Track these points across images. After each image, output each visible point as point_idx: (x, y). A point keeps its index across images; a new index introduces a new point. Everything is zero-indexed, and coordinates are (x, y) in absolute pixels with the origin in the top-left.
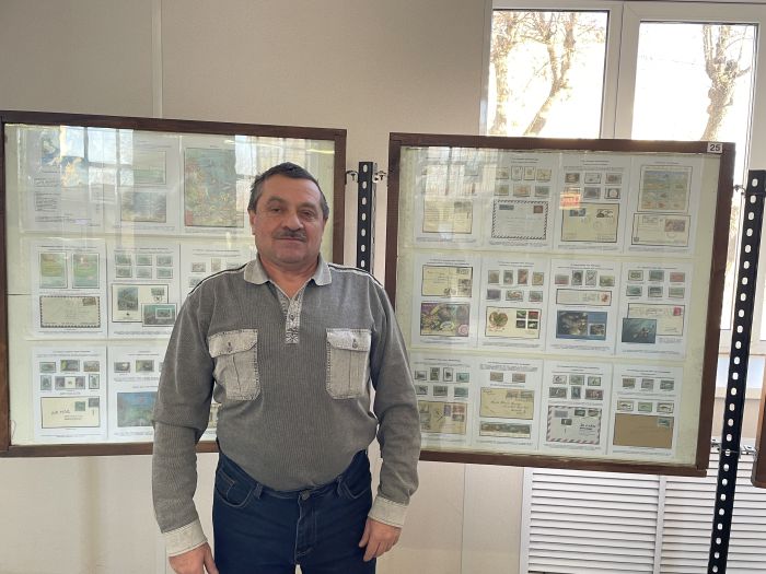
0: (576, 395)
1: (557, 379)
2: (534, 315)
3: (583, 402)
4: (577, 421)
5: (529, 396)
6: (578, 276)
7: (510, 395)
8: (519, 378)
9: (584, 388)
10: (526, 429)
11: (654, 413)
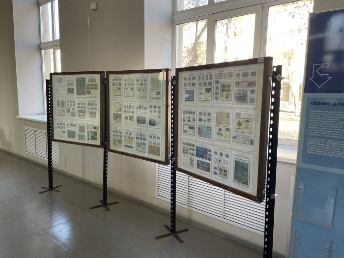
0: (141, 139)
1: (137, 134)
2: (132, 117)
3: (142, 141)
4: (141, 146)
5: (132, 138)
6: (140, 107)
7: (129, 138)
8: (131, 134)
9: (143, 137)
10: (132, 147)
11: (156, 146)
